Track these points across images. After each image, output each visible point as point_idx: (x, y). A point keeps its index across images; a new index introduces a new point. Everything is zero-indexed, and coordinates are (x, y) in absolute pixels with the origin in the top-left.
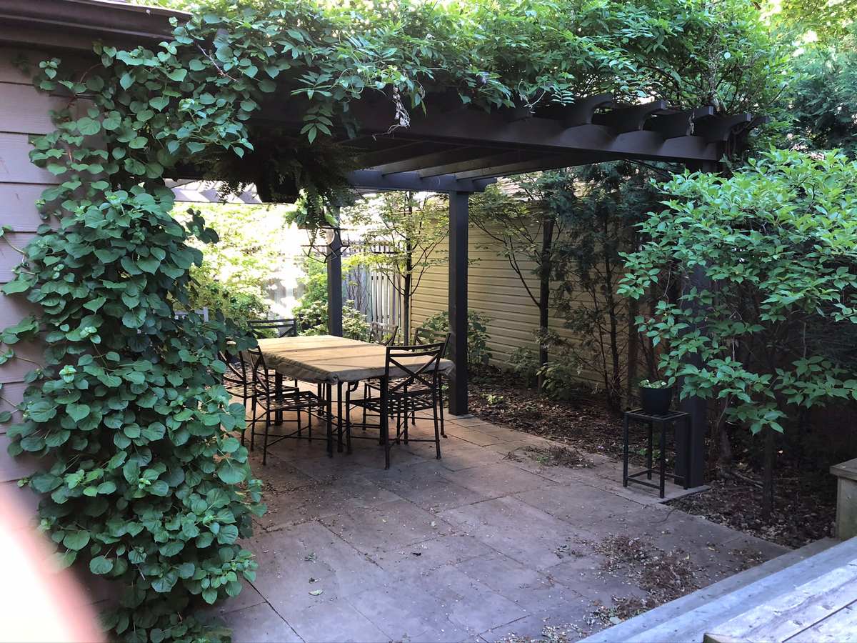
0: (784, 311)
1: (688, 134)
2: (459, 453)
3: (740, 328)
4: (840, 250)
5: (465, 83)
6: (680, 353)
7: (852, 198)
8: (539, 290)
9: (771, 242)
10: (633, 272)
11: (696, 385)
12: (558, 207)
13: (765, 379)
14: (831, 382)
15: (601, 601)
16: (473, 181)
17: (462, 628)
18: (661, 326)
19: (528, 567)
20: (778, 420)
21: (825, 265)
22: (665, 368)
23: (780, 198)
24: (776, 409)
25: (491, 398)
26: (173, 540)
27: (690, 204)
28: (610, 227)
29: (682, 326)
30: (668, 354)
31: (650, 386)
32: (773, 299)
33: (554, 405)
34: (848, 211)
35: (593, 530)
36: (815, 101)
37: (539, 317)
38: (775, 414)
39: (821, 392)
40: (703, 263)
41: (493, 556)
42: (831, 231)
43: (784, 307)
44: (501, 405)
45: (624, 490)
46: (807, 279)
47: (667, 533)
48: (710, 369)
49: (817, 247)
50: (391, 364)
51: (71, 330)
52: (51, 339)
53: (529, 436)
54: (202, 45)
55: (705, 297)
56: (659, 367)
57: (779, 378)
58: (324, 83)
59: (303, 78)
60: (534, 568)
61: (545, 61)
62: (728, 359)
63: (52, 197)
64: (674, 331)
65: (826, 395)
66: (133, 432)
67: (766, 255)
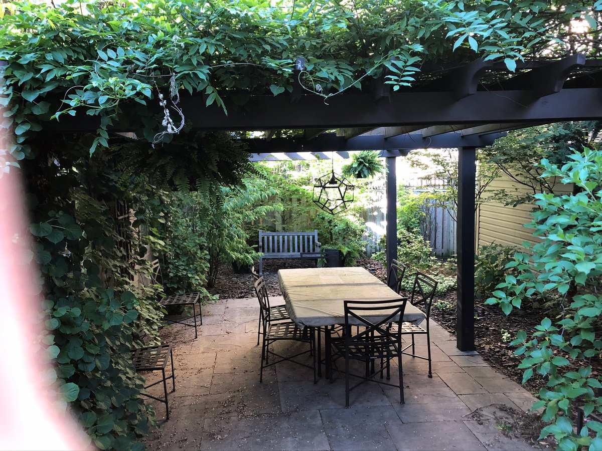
16: (480, 136)
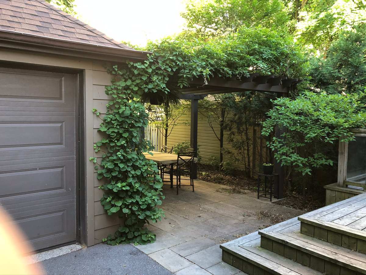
0: (311, 139)
1: (279, 84)
2: (199, 190)
3: (298, 145)
4: (326, 122)
5: (219, 71)
6: (281, 152)
7: (329, 107)
8: (220, 135)
9: (307, 119)
10: (265, 128)
11: (286, 162)
12: (230, 105)
13: (306, 160)
14: (324, 160)
15: (260, 226)
16: (200, 96)
17: (222, 233)
18: (274, 145)
19: (235, 219)
20: (310, 171)
21: (322, 126)
22: (276, 157)
23: (310, 107)
24: (309, 168)
25: (204, 173)
26: (143, 204)
27: (283, 107)
28: (247, 113)
29: (281, 145)
30: (277, 153)
31: (266, 165)
32: (308, 136)
33: (227, 176)
34: (328, 111)
35: (252, 210)
36: (316, 75)
37: (220, 145)
38: (309, 170)
39: (322, 163)
40: (288, 125)
41: (223, 216)
42: (324, 116)
43: (311, 138)
44: (208, 176)
45: (258, 200)
46: (318, 130)
47: (275, 210)
48: (290, 157)
49: (320, 121)
50: (179, 159)
51: (118, 142)
52: (112, 145)
53: (221, 185)
54: (155, 61)
55: (288, 135)
56: (275, 157)
57: (310, 159)
58: (187, 73)
59: (181, 71)
60: (237, 219)
61: (240, 63)
62: (295, 154)
63: (112, 104)
64: (279, 146)
65: (323, 164)
66: (133, 172)
67: (306, 123)
